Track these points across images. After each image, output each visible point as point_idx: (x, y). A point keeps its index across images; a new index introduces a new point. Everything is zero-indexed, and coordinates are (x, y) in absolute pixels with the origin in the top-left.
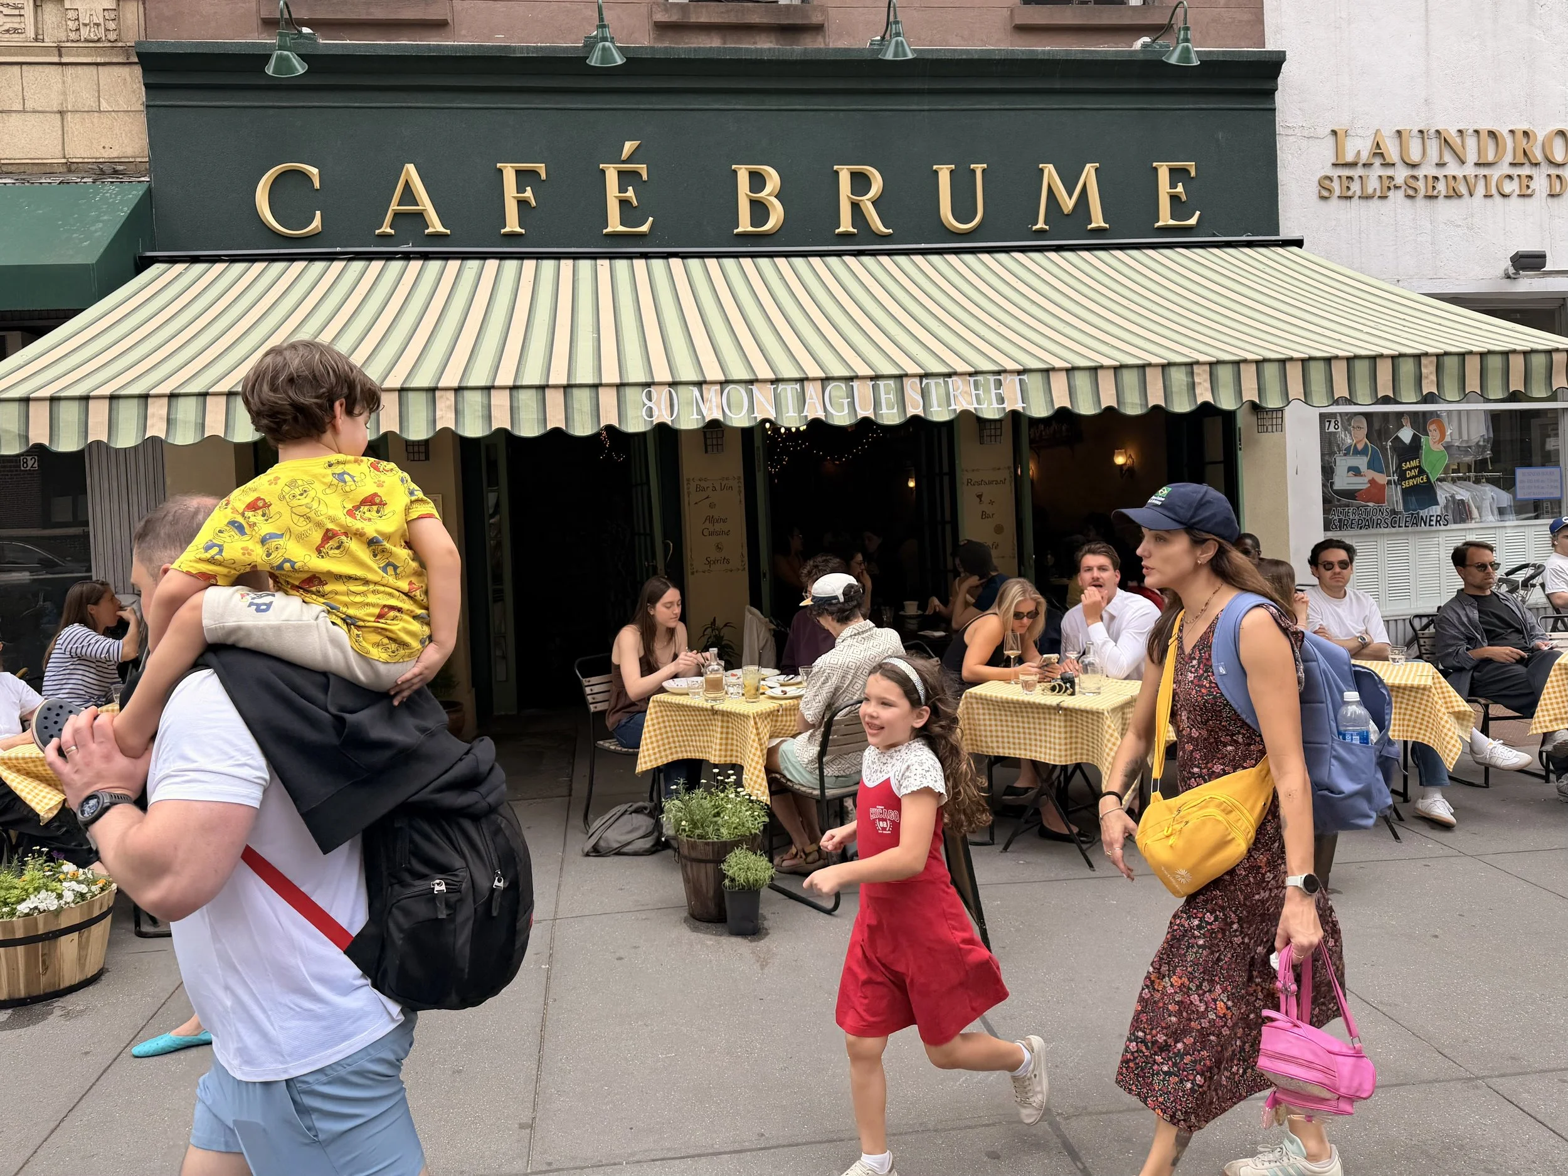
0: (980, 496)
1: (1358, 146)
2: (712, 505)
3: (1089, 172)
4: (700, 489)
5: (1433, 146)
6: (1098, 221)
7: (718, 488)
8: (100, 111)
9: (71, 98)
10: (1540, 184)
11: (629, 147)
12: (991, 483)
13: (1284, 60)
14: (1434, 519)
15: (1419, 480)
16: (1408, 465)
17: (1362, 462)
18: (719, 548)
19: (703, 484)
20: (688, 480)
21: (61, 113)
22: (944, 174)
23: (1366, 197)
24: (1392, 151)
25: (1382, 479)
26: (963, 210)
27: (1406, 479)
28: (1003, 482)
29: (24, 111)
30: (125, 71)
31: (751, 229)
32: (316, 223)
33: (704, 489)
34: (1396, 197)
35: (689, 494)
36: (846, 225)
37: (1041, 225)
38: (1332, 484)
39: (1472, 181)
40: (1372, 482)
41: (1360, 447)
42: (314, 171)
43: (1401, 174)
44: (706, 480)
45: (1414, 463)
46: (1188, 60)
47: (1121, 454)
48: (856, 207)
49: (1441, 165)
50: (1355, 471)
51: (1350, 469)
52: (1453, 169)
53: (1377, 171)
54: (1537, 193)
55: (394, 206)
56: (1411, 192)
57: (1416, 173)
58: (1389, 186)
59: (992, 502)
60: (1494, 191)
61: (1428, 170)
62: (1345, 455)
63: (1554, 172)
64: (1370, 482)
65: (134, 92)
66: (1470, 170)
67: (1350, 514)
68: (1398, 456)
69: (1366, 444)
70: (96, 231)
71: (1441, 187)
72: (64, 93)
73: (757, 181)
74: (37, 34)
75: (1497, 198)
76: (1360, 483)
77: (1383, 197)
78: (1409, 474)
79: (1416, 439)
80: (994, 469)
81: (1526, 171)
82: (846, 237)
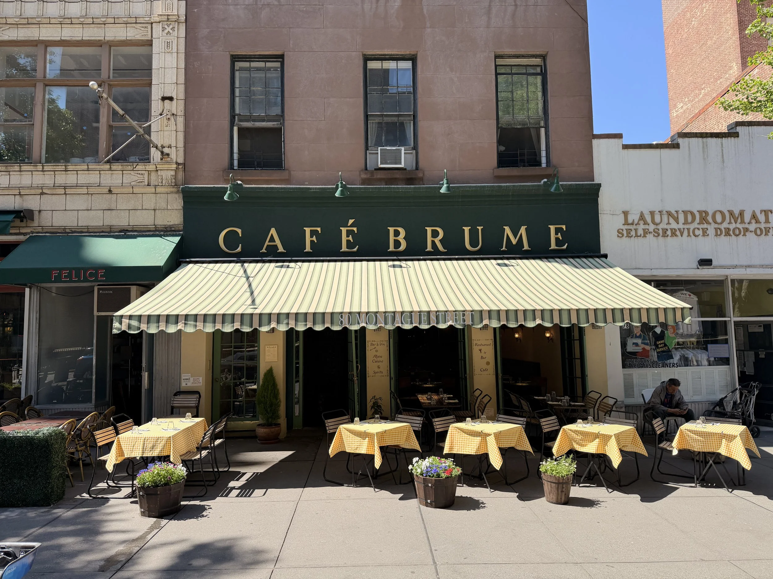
0: (480, 350)
1: (633, 217)
2: (377, 351)
3: (523, 230)
4: (372, 344)
5: (665, 218)
6: (526, 247)
7: (379, 344)
8: (167, 209)
9: (158, 205)
10: (711, 231)
11: (351, 221)
12: (485, 345)
13: (601, 186)
14: (672, 364)
15: (664, 348)
16: (659, 342)
17: (639, 341)
18: (379, 367)
19: (373, 343)
20: (368, 341)
21: (155, 210)
22: (467, 229)
23: (637, 236)
24: (648, 218)
25: (648, 348)
26: (474, 243)
27: (659, 348)
28: (490, 345)
29: (142, 209)
30: (177, 196)
31: (394, 250)
32: (239, 249)
33: (373, 345)
34: (650, 237)
35: (368, 346)
36: (429, 248)
37: (504, 248)
38: (626, 349)
39: (682, 230)
40: (644, 349)
41: (638, 335)
42: (239, 231)
43: (652, 227)
44: (374, 341)
45: (662, 342)
46: (559, 190)
47: (548, 332)
48: (433, 242)
49: (669, 223)
50: (636, 344)
51: (634, 344)
52: (674, 225)
53: (642, 227)
54: (710, 234)
55: (267, 243)
56: (656, 235)
57: (658, 227)
58: (646, 232)
59: (485, 353)
60: (691, 234)
61: (663, 226)
62: (631, 338)
63: (716, 226)
64: (643, 349)
65: (179, 202)
66: (681, 226)
67: (634, 362)
68: (655, 339)
69: (641, 334)
70: (164, 253)
71: (669, 233)
72: (156, 203)
73: (397, 233)
74: (148, 183)
75: (693, 236)
76: (638, 349)
77: (645, 236)
78: (659, 346)
79: (662, 332)
80: (486, 340)
81: (705, 226)
82: (429, 253)
